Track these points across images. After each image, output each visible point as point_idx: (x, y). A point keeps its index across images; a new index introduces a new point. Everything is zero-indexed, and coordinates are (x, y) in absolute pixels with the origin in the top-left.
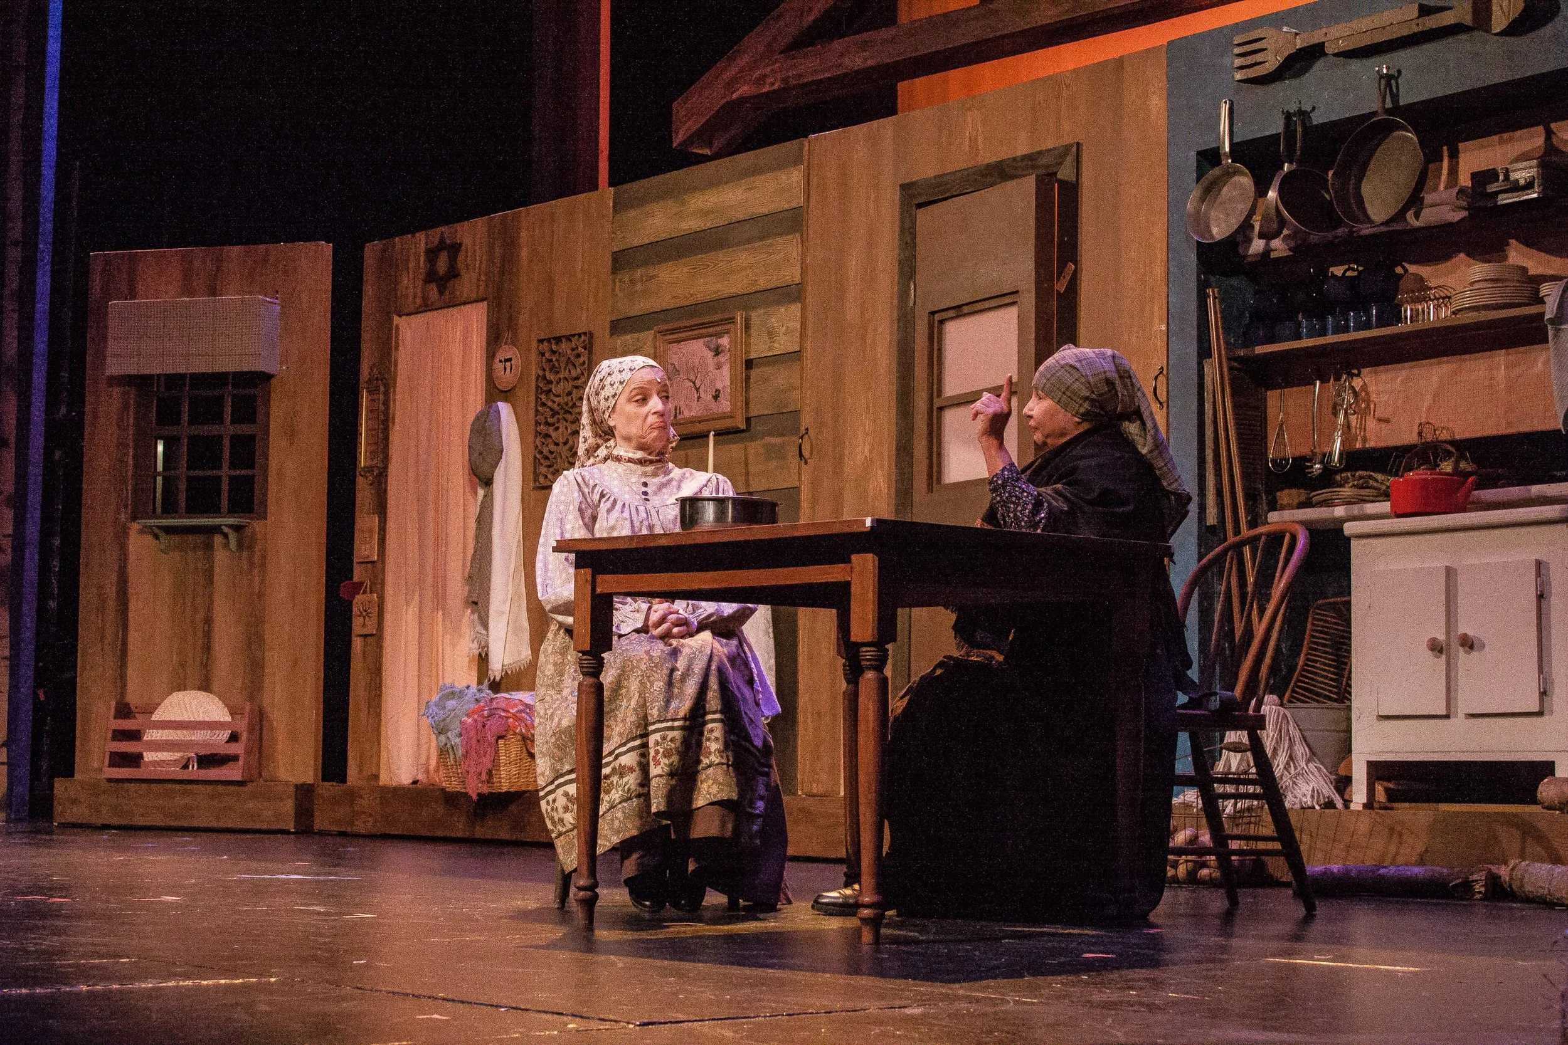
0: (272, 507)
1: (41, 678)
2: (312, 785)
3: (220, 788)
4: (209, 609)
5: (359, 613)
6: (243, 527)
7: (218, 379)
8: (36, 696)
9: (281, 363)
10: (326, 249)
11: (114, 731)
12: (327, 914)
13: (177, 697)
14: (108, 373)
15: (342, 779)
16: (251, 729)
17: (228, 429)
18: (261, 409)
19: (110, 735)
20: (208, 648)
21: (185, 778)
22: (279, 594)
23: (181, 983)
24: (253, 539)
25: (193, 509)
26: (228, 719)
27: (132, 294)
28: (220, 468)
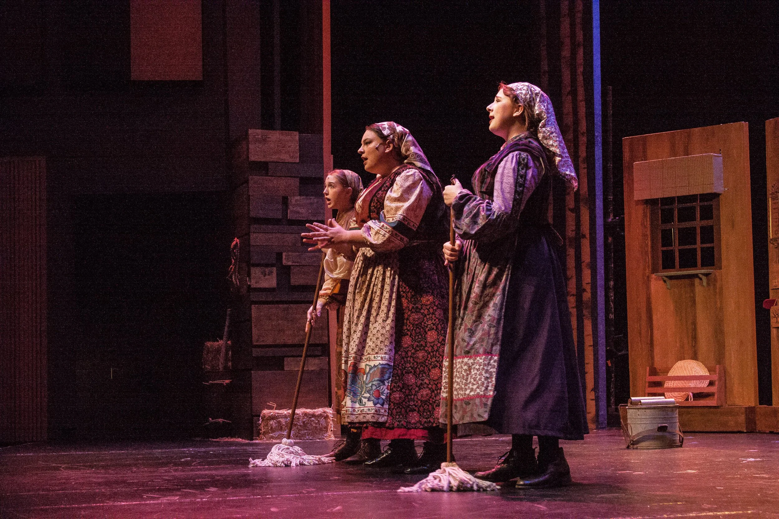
0: (724, 263)
1: (609, 355)
2: (754, 407)
3: (706, 410)
4: (695, 317)
5: (774, 316)
6: (709, 274)
7: (692, 198)
8: (607, 364)
9: (725, 187)
10: (745, 125)
11: (649, 382)
12: (769, 478)
13: (680, 363)
14: (635, 199)
15: (769, 403)
16: (720, 379)
17: (698, 223)
18: (715, 212)
19: (647, 384)
20: (695, 338)
21: (687, 405)
22: (730, 307)
23: (708, 514)
24: (716, 280)
25: (683, 266)
26: (707, 374)
27: (645, 157)
28: (695, 243)
